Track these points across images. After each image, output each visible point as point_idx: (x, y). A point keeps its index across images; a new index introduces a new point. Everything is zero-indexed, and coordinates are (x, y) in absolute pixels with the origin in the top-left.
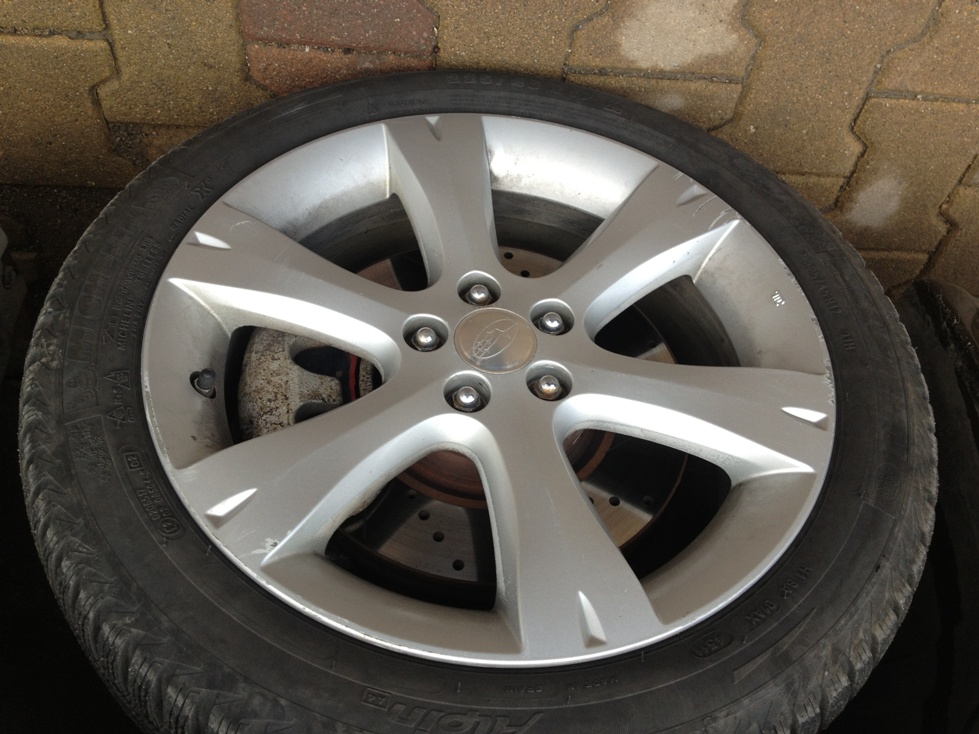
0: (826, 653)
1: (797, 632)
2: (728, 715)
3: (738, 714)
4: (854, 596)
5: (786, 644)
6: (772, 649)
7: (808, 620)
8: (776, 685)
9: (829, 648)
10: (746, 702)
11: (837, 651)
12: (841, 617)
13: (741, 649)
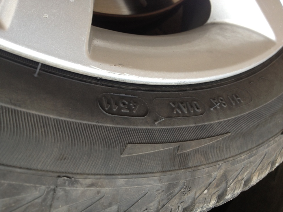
0: (217, 174)
1: (207, 143)
2: (92, 185)
3: (103, 190)
4: (261, 142)
5: (191, 147)
6: (177, 144)
7: (220, 138)
8: (160, 180)
9: (222, 172)
10: (121, 181)
11: (225, 177)
12: (244, 152)
13: (149, 127)
